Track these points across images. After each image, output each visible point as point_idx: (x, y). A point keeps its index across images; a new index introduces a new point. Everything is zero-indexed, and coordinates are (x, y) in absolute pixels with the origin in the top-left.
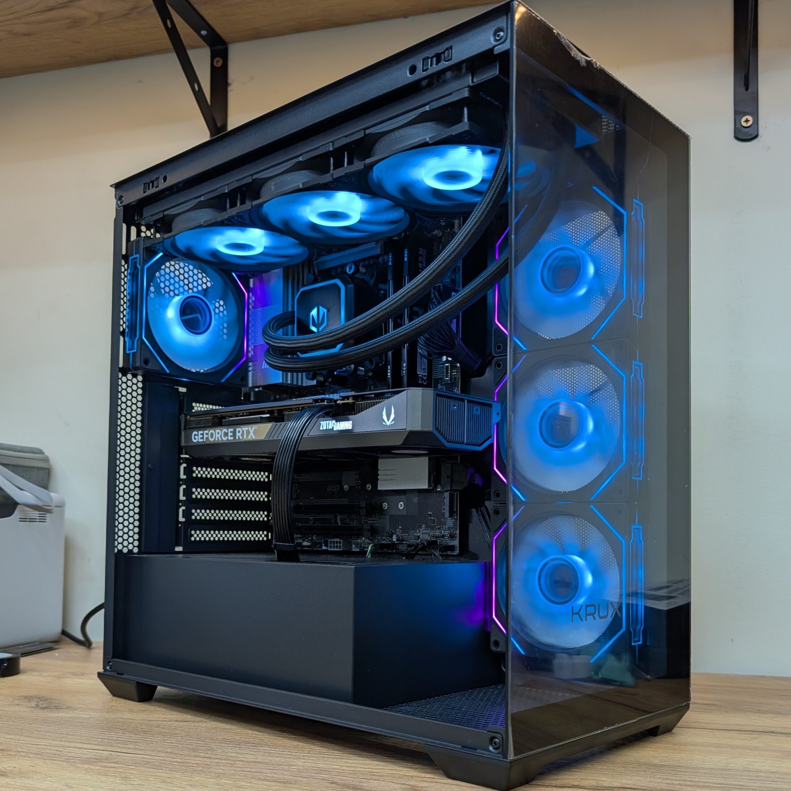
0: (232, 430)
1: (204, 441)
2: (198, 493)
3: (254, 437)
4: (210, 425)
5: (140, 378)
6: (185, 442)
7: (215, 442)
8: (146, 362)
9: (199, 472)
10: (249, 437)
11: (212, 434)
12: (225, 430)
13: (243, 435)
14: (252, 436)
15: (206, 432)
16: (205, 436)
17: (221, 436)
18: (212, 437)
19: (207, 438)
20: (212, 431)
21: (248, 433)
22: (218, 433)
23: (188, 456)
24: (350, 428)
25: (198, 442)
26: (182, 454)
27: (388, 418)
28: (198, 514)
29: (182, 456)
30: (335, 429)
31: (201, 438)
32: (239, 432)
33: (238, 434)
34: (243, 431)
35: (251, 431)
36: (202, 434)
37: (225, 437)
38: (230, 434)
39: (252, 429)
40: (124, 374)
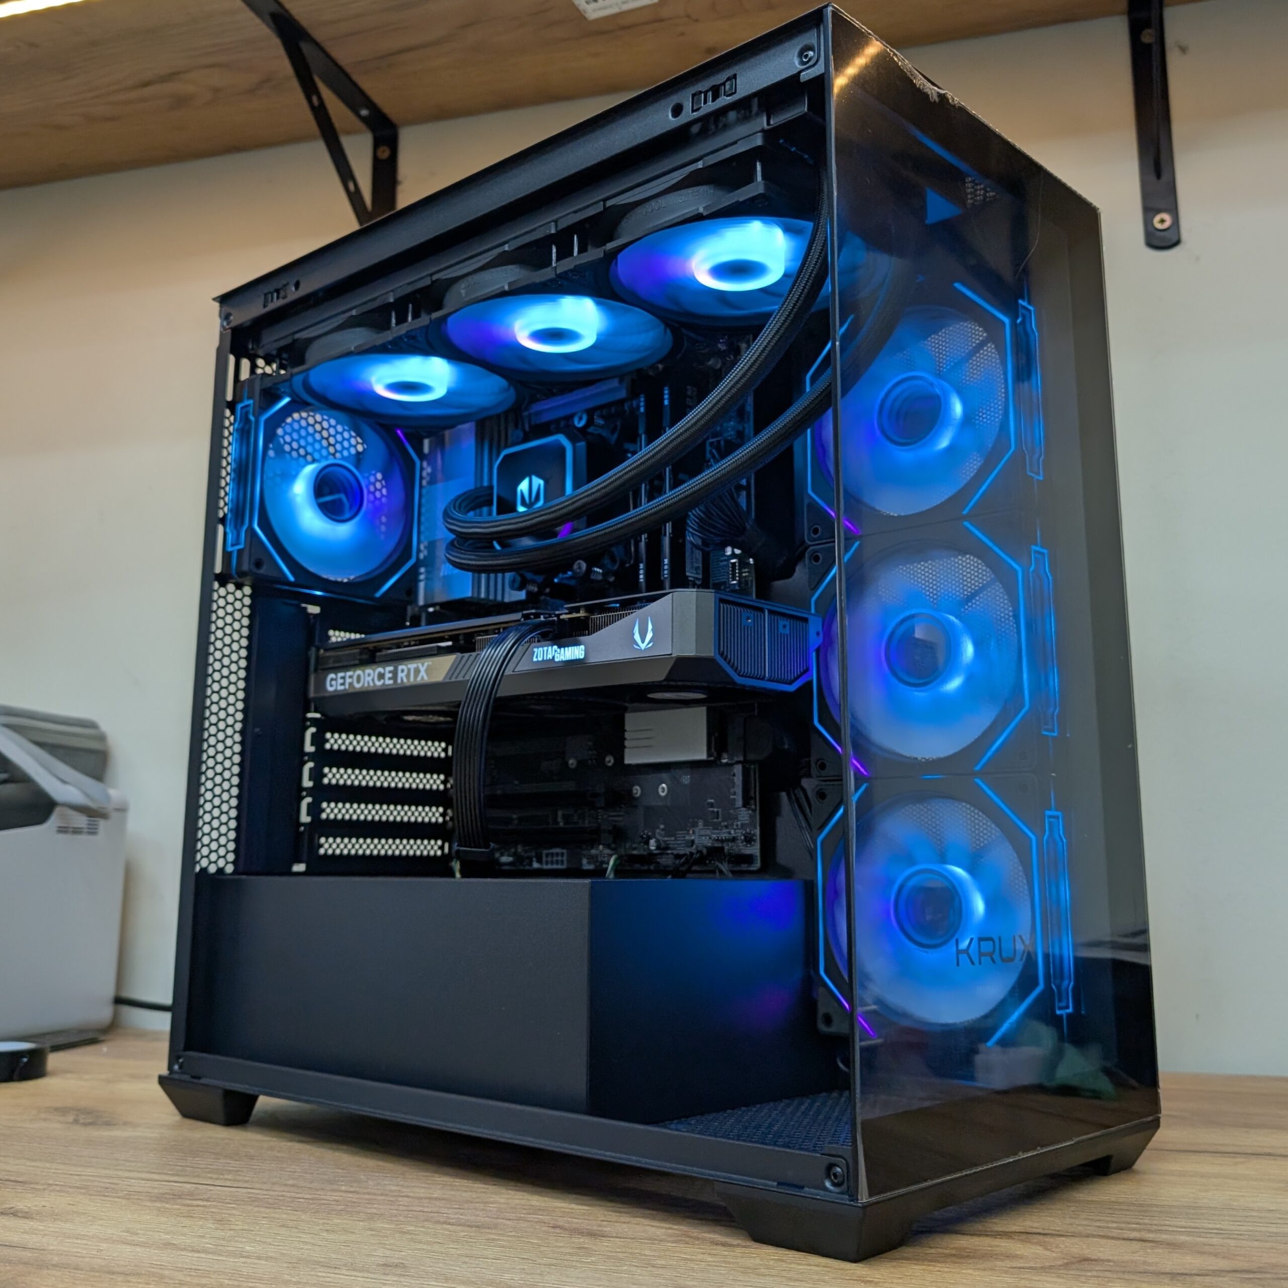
0: (391, 668)
1: (345, 689)
2: (334, 776)
3: (426, 678)
4: (357, 662)
5: (247, 590)
6: (316, 691)
7: (364, 689)
8: (258, 564)
9: (336, 741)
10: (419, 679)
11: (359, 677)
12: (381, 670)
13: (408, 676)
14: (422, 678)
15: (349, 673)
16: (348, 680)
17: (373, 680)
18: (358, 681)
19: (351, 684)
20: (359, 672)
21: (417, 671)
22: (369, 675)
23: (318, 715)
24: (582, 657)
25: (336, 691)
26: (310, 712)
27: (643, 639)
28: (332, 811)
29: (310, 715)
30: (556, 660)
31: (342, 684)
32: (403, 671)
33: (401, 675)
34: (409, 670)
35: (422, 669)
36: (343, 678)
37: (379, 679)
38: (388, 675)
39: (423, 665)
40: (223, 584)
